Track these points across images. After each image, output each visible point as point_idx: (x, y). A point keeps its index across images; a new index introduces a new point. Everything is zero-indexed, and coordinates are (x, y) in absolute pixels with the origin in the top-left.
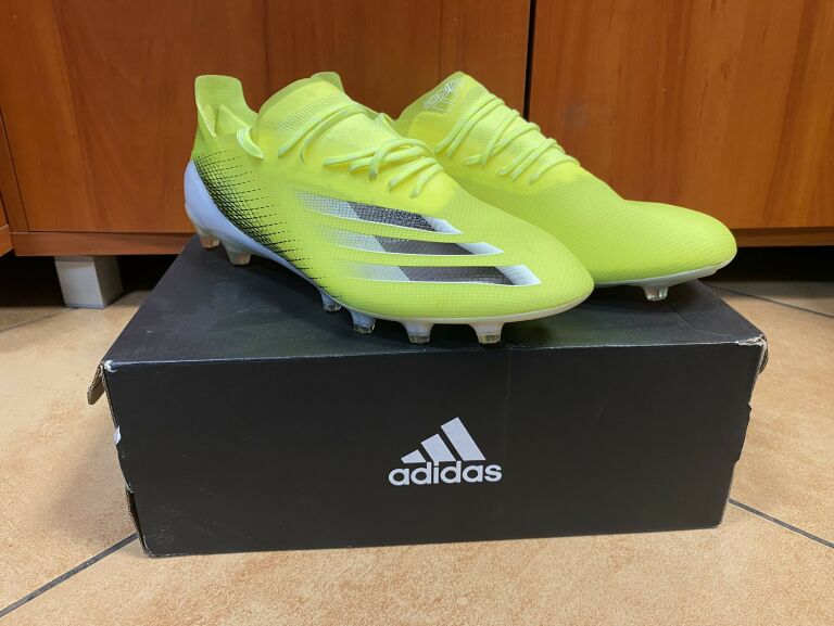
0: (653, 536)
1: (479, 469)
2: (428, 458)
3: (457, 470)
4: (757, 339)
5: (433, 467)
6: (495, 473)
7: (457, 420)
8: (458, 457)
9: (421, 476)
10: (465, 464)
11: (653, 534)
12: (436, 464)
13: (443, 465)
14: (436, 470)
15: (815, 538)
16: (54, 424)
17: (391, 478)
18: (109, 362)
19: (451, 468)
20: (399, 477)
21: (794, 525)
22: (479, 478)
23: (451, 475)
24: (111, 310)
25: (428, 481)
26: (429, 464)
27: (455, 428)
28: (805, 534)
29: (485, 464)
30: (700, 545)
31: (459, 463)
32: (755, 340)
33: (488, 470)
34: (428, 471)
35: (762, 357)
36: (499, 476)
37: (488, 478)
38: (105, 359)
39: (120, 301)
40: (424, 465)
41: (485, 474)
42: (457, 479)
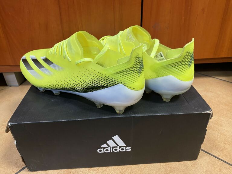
0: (177, 163)
1: (124, 148)
2: (109, 146)
3: (118, 148)
4: (209, 111)
5: (110, 148)
6: (129, 149)
7: (117, 136)
8: (118, 145)
9: (107, 150)
10: (120, 147)
11: (178, 162)
12: (111, 147)
13: (113, 148)
14: (111, 149)
15: (225, 162)
16: (3, 128)
17: (98, 151)
18: (10, 123)
19: (116, 148)
20: (100, 151)
21: (219, 158)
22: (125, 150)
23: (116, 150)
24: (21, 87)
25: (109, 151)
26: (109, 147)
27: (116, 138)
28: (223, 161)
29: (126, 147)
30: (191, 165)
31: (118, 147)
32: (208, 112)
33: (127, 148)
34: (109, 149)
35: (211, 116)
36: (130, 150)
37: (127, 150)
38: (9, 122)
39: (23, 84)
40: (108, 148)
41: (126, 149)
42: (118, 151)
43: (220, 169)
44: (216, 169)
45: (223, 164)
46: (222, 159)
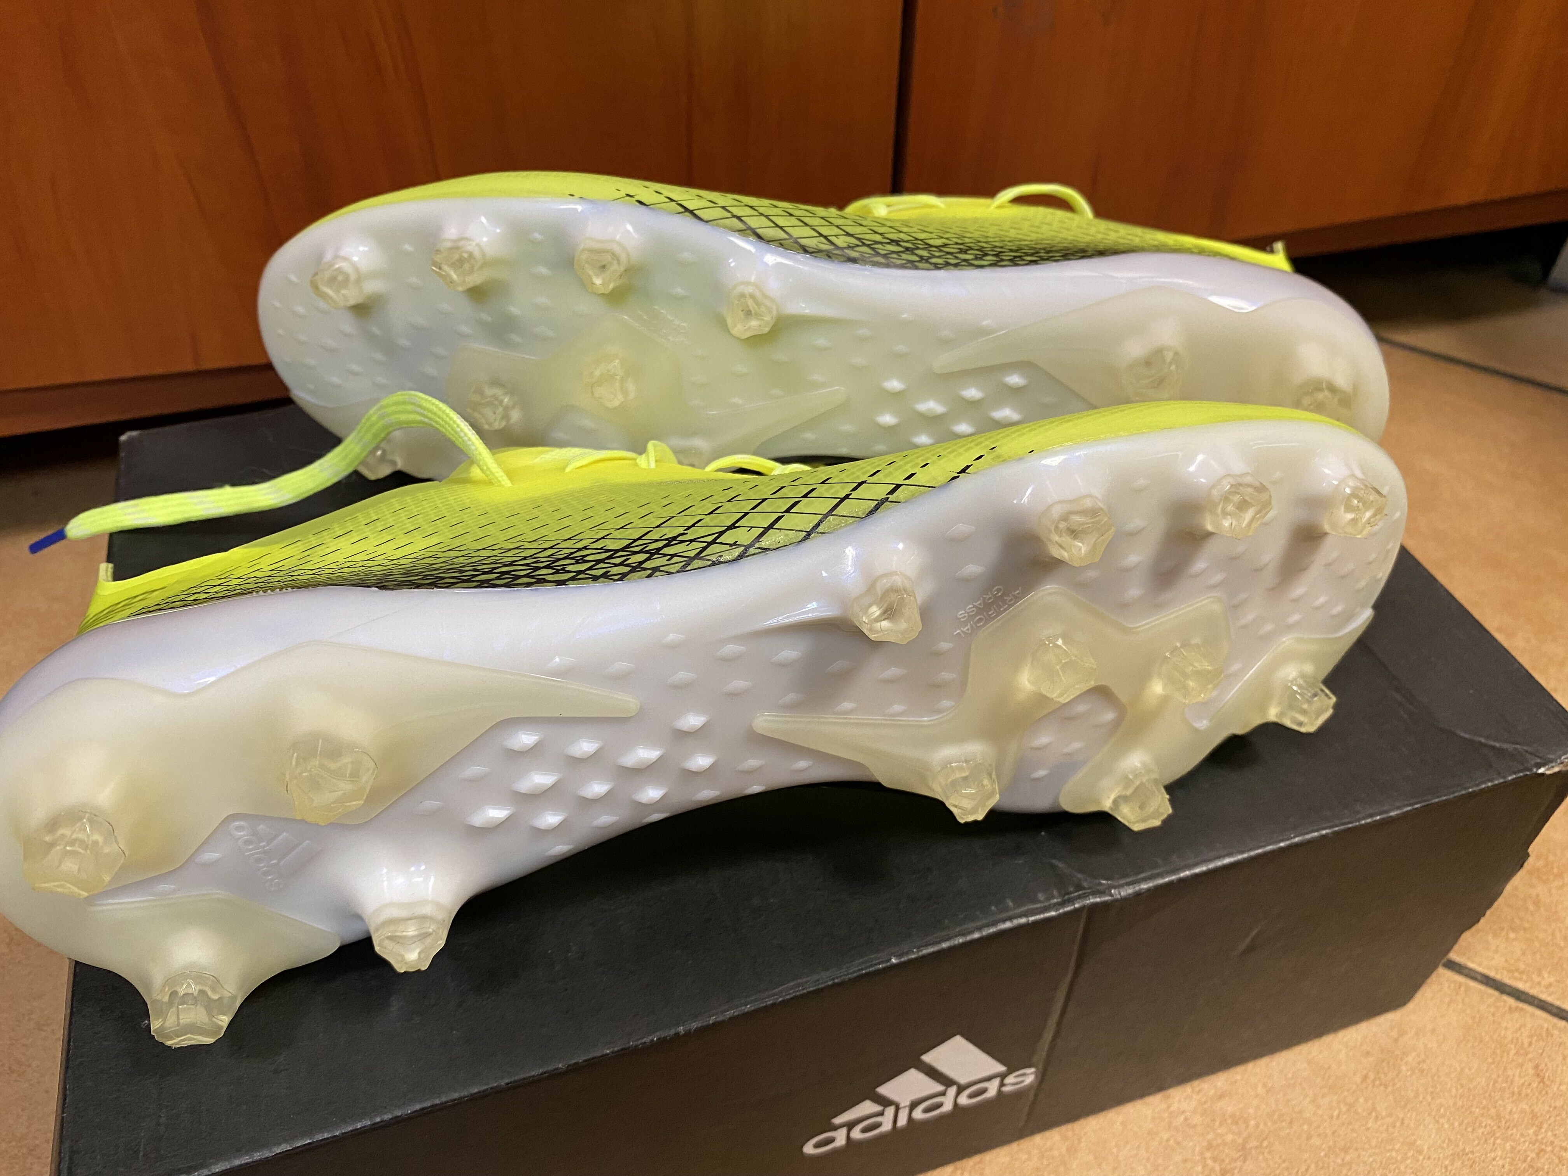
1: (991, 1083)
3: (948, 1097)
5: (897, 1109)
9: (871, 1127)
19: (936, 1100)
22: (990, 1093)
23: (934, 1106)
25: (884, 1128)
26: (888, 1110)
31: (953, 1089)
33: (1009, 1079)
34: (886, 1117)
36: (1028, 1079)
37: (1006, 1088)
40: (880, 1114)
41: (1001, 1086)
42: (945, 1108)
43: (1539, 1075)
44: (1518, 1081)
45: (1549, 1033)
46: (1534, 992)
